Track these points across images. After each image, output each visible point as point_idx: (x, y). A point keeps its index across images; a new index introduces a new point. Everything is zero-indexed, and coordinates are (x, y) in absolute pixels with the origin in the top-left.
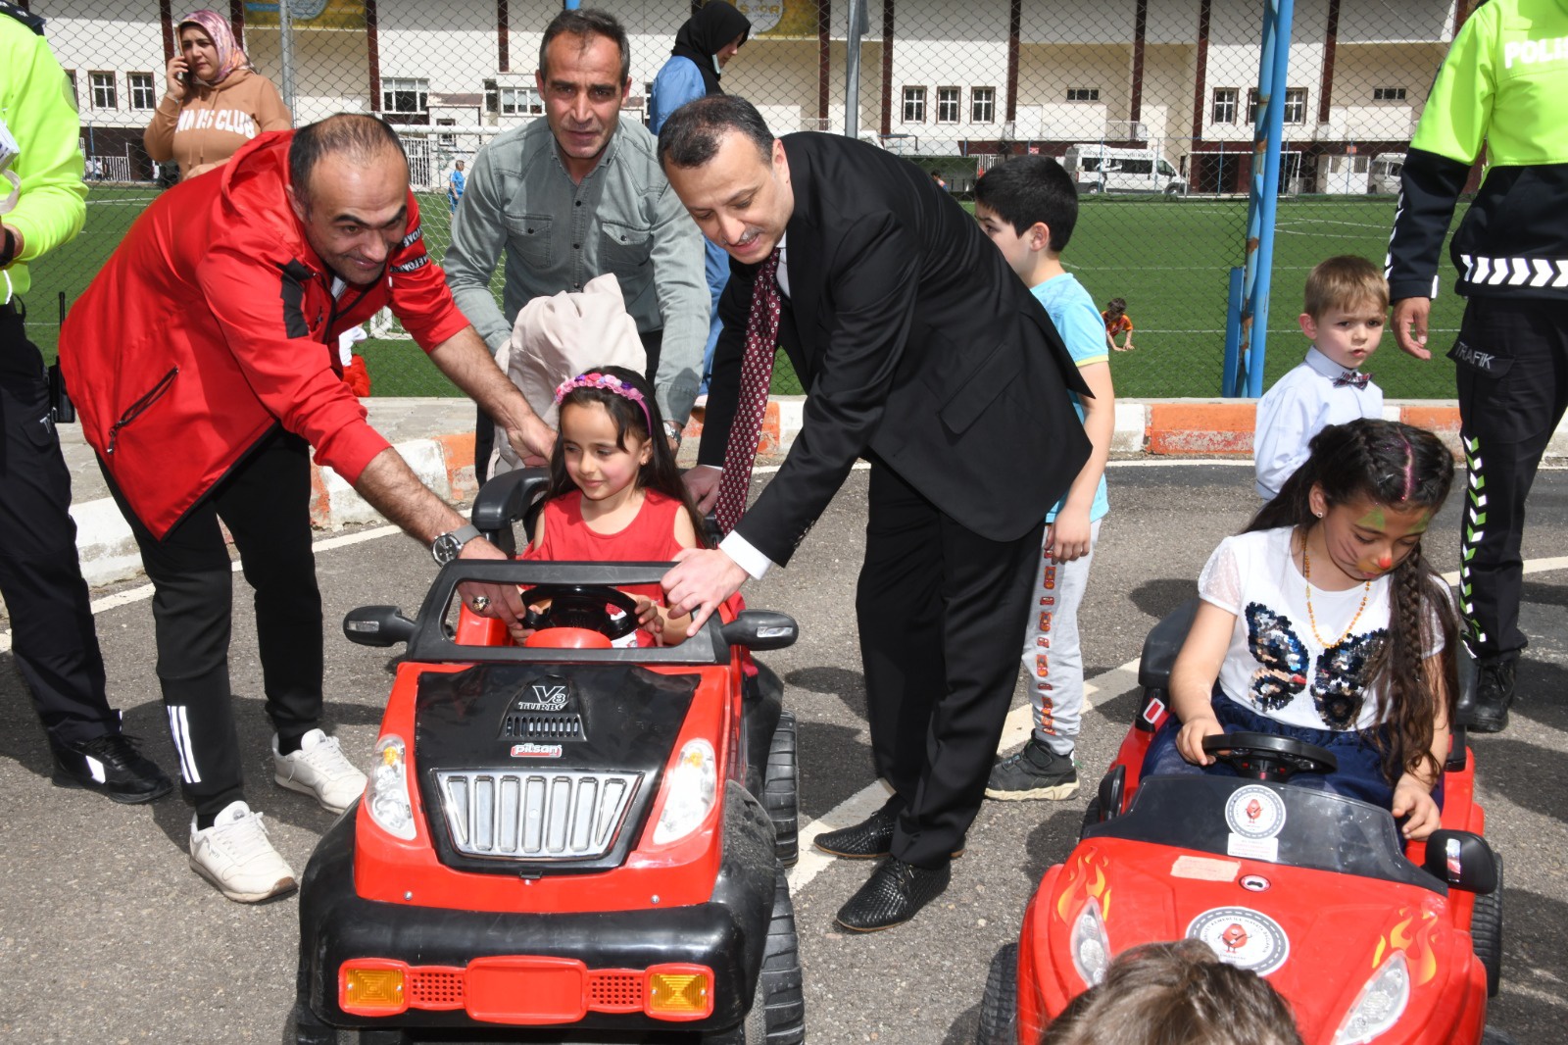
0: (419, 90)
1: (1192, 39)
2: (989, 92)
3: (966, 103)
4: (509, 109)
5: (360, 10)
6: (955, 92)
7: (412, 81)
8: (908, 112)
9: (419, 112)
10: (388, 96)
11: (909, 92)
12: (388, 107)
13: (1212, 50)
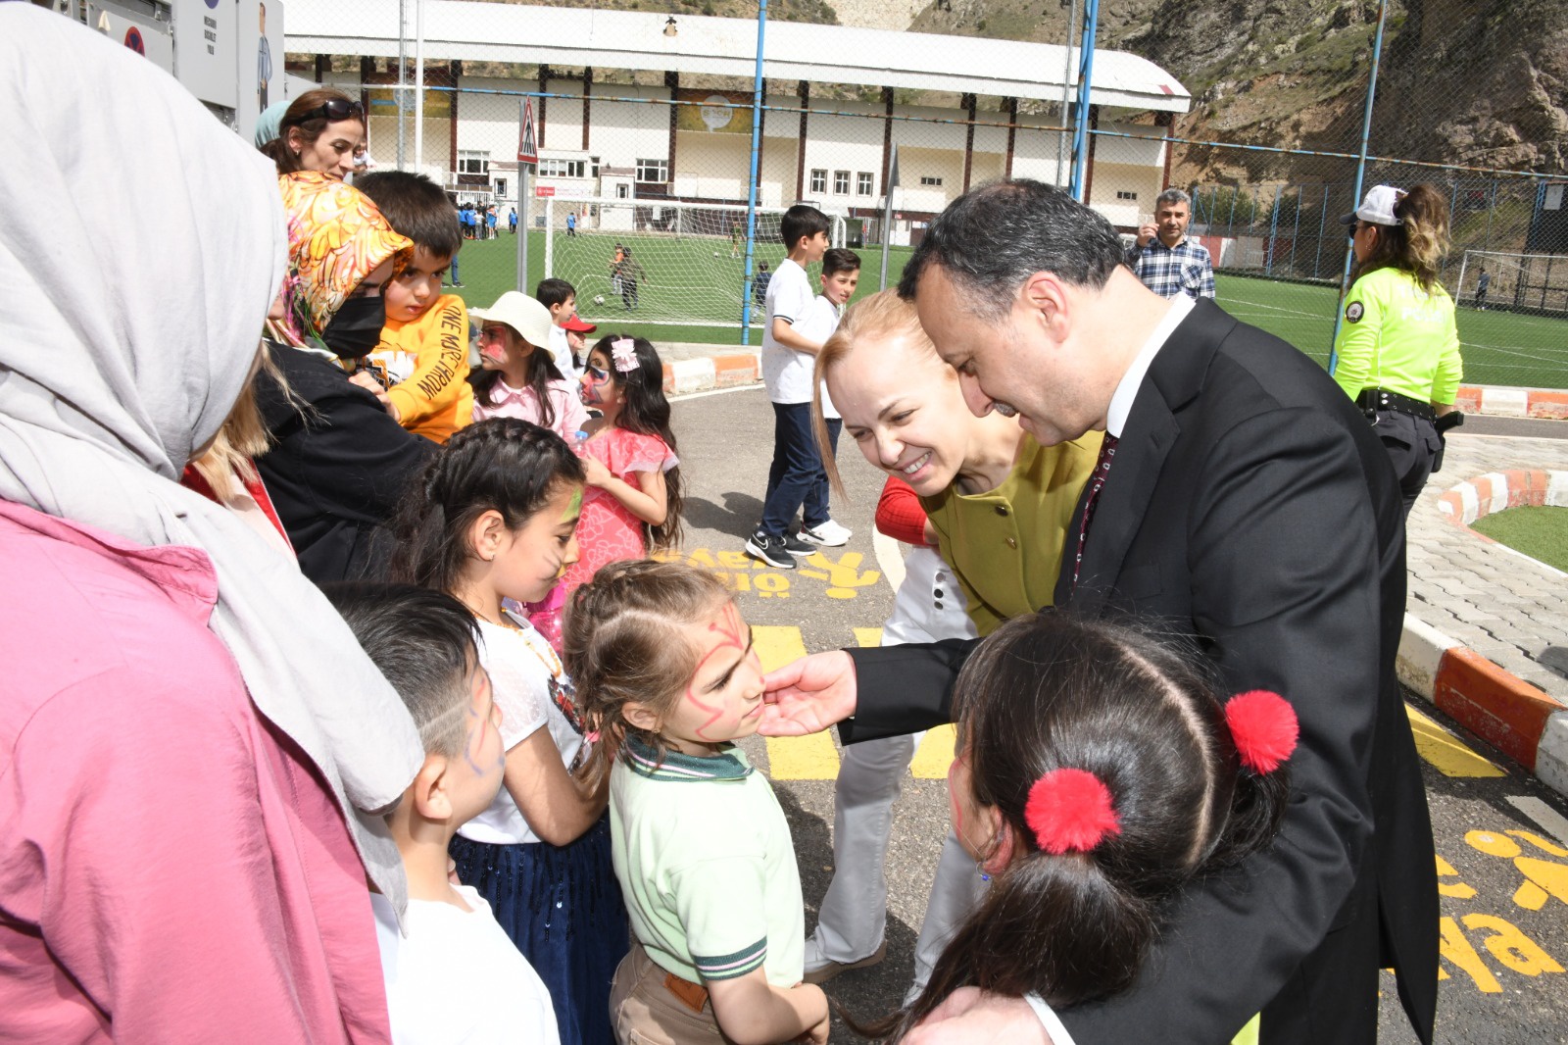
0: (482, 159)
1: (1003, 150)
2: (870, 176)
3: (854, 183)
4: (544, 173)
5: (446, 105)
6: (847, 175)
7: (478, 153)
8: (815, 187)
9: (482, 173)
10: (462, 162)
11: (816, 173)
12: (462, 169)
13: (1015, 160)
